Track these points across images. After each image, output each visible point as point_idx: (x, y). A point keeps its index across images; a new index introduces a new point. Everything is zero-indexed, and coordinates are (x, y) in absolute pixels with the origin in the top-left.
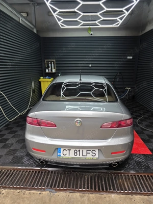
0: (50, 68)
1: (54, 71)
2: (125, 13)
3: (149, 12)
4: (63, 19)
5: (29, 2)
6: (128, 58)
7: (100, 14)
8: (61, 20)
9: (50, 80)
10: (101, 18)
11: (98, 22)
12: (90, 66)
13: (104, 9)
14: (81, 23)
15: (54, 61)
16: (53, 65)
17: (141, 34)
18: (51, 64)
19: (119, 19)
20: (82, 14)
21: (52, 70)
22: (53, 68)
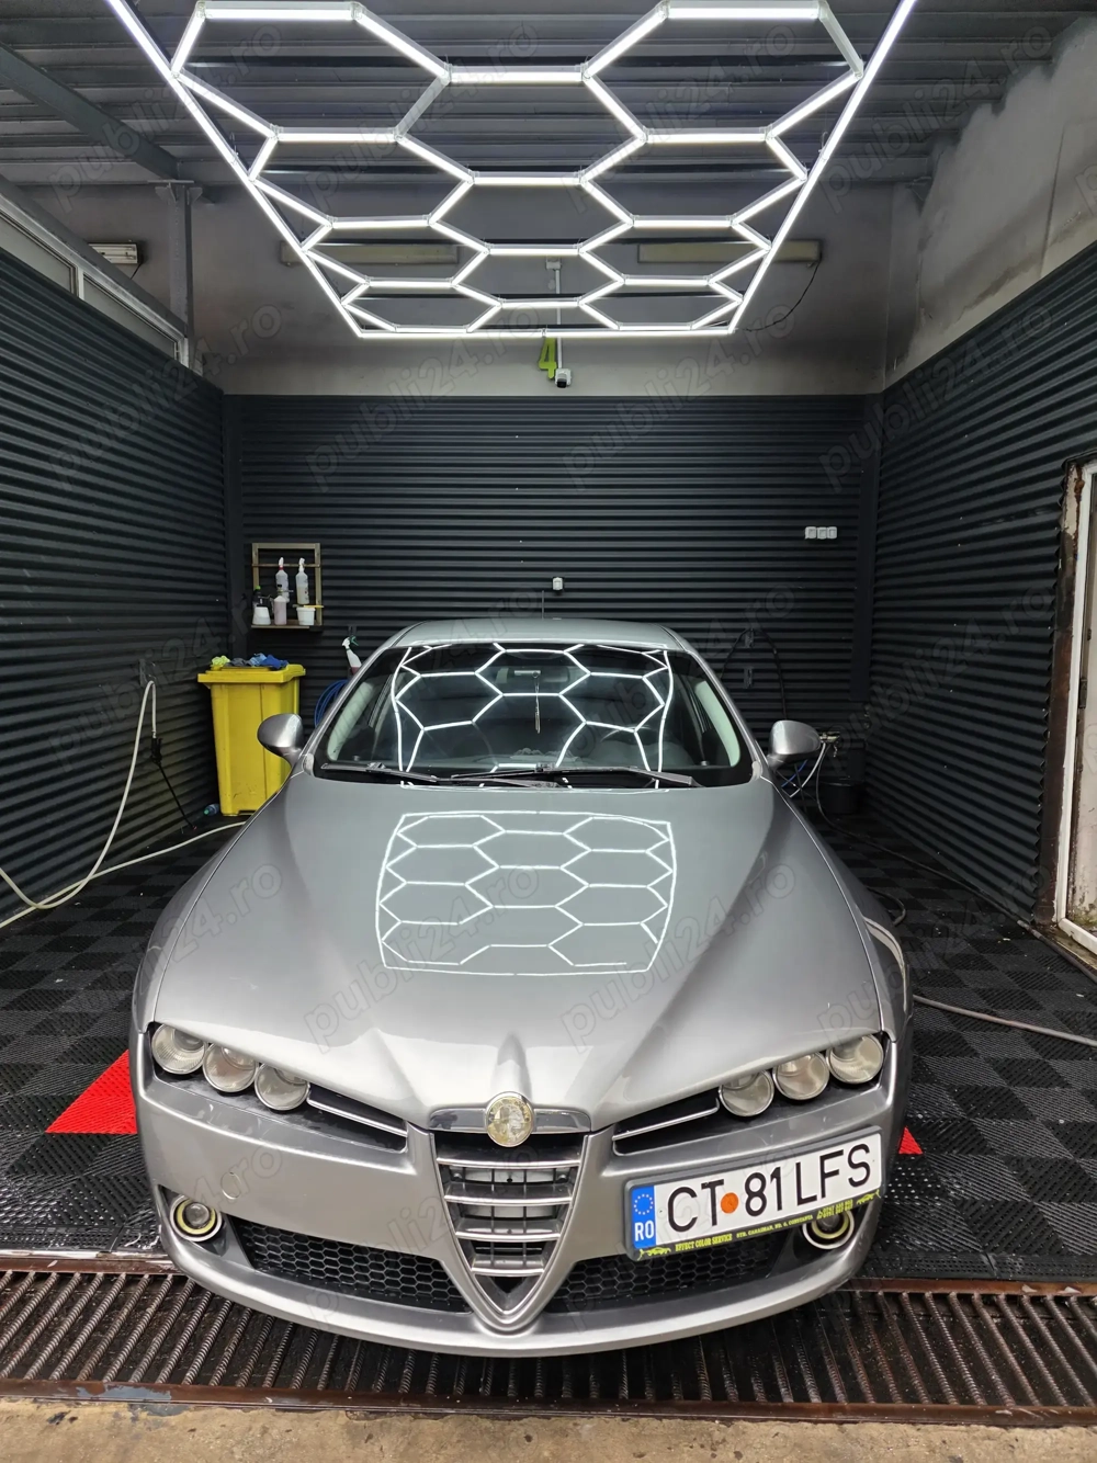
0: (282, 600)
1: (307, 616)
2: (752, 248)
3: (922, 245)
4: (364, 284)
5: (148, 176)
6: (810, 532)
7: (597, 252)
8: (353, 285)
9: (279, 676)
10: (607, 280)
11: (595, 305)
12: (558, 584)
13: (613, 221)
14: (486, 307)
15: (309, 555)
16: (302, 576)
17: (884, 383)
18: (292, 573)
19: (727, 282)
20: (484, 251)
21: (292, 614)
22: (303, 596)
